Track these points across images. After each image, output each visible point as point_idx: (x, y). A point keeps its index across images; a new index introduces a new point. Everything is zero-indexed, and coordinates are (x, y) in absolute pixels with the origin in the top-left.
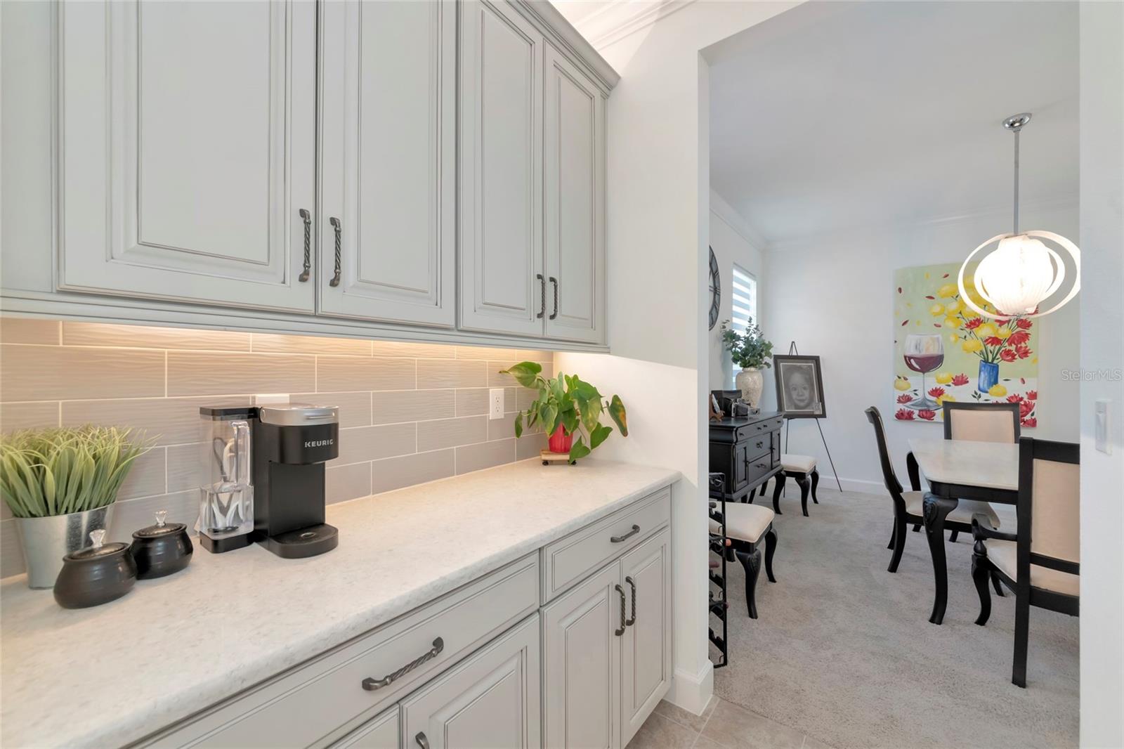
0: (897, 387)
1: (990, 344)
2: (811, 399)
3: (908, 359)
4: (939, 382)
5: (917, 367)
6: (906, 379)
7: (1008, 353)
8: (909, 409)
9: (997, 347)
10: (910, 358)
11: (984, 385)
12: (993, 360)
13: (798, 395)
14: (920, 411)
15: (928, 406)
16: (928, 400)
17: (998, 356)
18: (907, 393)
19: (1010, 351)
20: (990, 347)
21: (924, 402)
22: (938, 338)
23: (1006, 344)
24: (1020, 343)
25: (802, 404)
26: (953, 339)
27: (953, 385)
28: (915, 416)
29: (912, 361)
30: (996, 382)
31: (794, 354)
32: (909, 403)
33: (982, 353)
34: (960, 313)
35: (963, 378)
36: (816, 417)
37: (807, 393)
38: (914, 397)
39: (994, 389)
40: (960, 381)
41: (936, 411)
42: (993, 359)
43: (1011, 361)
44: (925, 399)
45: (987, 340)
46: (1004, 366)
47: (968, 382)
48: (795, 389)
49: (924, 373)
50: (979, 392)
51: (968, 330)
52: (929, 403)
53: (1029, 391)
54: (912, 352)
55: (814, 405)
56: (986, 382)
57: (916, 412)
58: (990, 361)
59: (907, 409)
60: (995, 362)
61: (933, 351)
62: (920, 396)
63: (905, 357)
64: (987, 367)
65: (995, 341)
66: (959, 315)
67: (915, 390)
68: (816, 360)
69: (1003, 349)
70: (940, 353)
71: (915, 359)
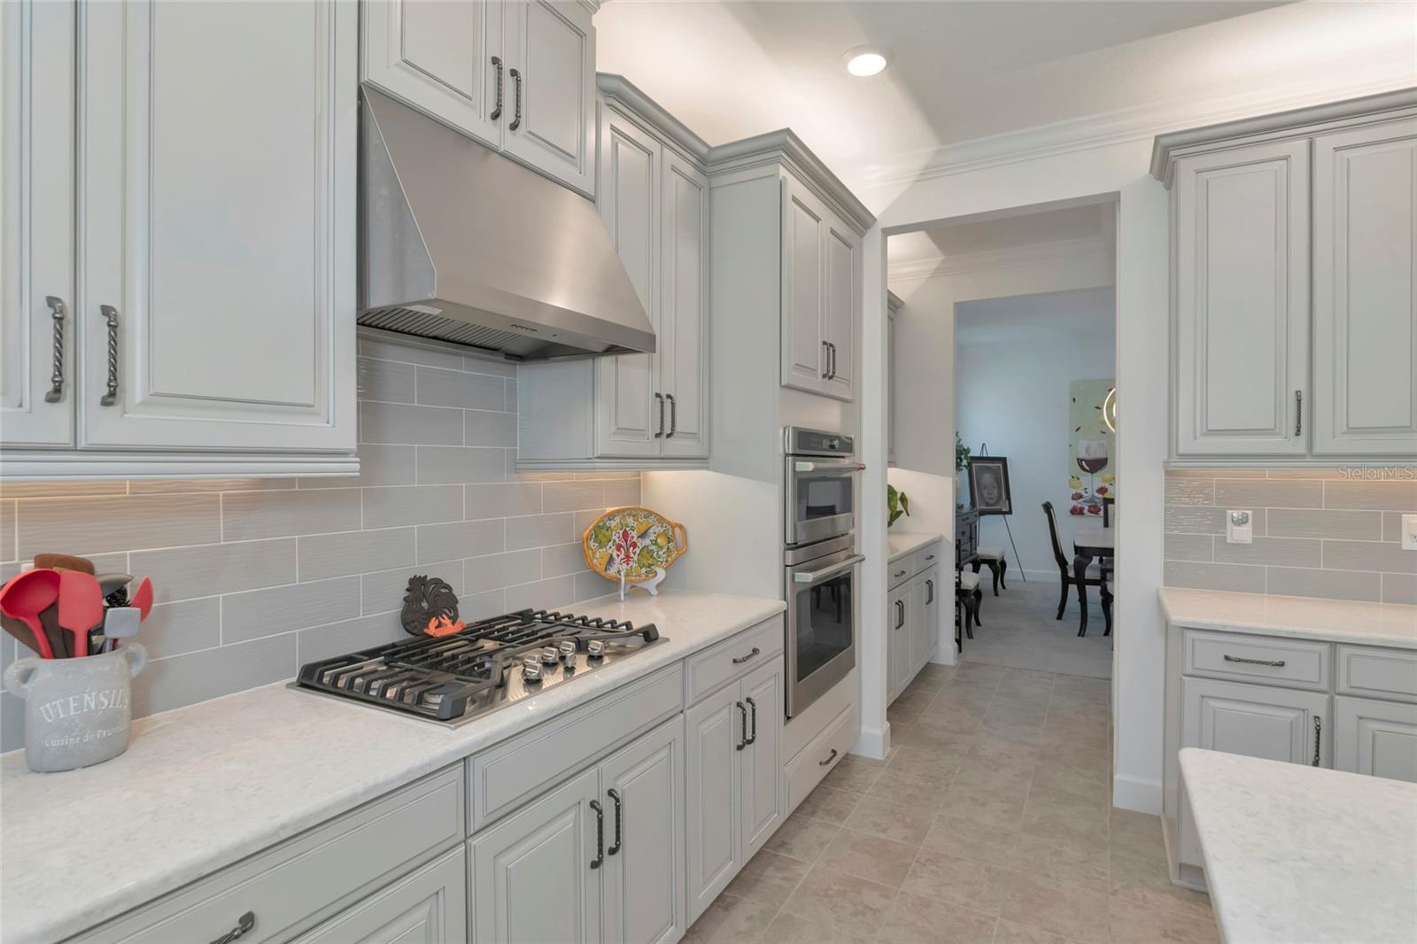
0: (1071, 486)
2: (1000, 495)
3: (1080, 461)
4: (1105, 481)
5: (1087, 468)
6: (1078, 479)
8: (1081, 506)
10: (1082, 460)
13: (989, 494)
14: (1089, 507)
15: (1094, 502)
16: (1096, 498)
18: (1079, 491)
21: (1092, 499)
22: (1103, 444)
25: (991, 502)
27: (1114, 484)
28: (1085, 511)
29: (1084, 463)
31: (985, 455)
32: (1081, 500)
36: (1004, 513)
37: (995, 492)
38: (1085, 495)
41: (1101, 508)
44: (1093, 496)
48: (985, 488)
49: (1092, 473)
52: (1096, 500)
54: (1083, 455)
55: (1002, 502)
57: (1087, 508)
59: (1079, 506)
61: (1099, 455)
62: (1090, 494)
63: (1078, 459)
67: (1086, 489)
68: (1003, 460)
70: (1105, 456)
71: (1085, 460)
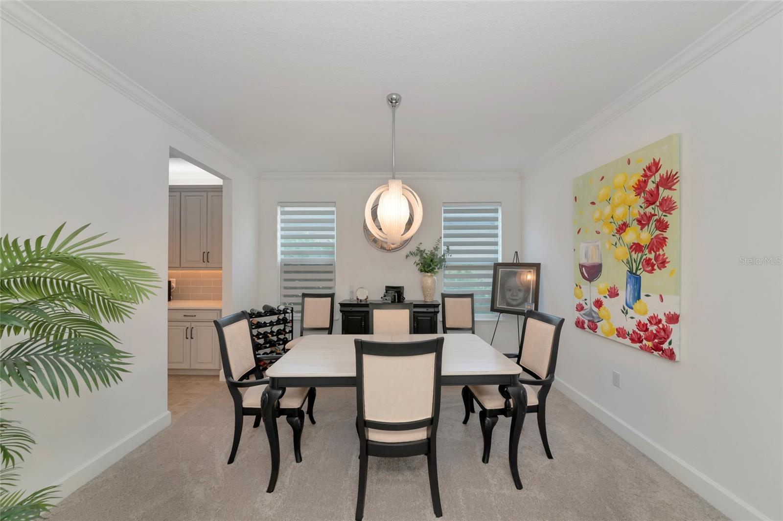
0: (576, 295)
1: (634, 252)
2: (525, 300)
3: (581, 267)
4: (600, 292)
5: (586, 275)
6: (580, 288)
7: (648, 262)
8: (583, 319)
9: (640, 255)
11: (630, 301)
12: (636, 271)
13: (512, 295)
14: (588, 321)
15: (593, 317)
16: (593, 311)
17: (641, 266)
18: (581, 302)
19: (650, 259)
20: (634, 256)
21: (591, 312)
22: (598, 246)
23: (647, 251)
24: (658, 250)
26: (607, 245)
27: (608, 297)
28: (586, 326)
29: (584, 269)
30: (639, 298)
32: (582, 312)
33: (628, 263)
34: (612, 217)
35: (615, 289)
37: (521, 294)
38: (585, 307)
39: (637, 305)
40: (613, 293)
41: (598, 324)
42: (637, 269)
43: (651, 272)
44: (591, 309)
45: (631, 247)
46: (645, 276)
47: (618, 295)
48: (510, 290)
49: (590, 282)
50: (626, 308)
51: (618, 235)
52: (594, 315)
53: (667, 313)
54: (584, 261)
55: (526, 304)
56: (631, 296)
57: (586, 322)
58: (634, 272)
59: (581, 318)
60: (638, 272)
61: (594, 260)
62: (589, 306)
63: (580, 265)
64: (632, 278)
65: (637, 247)
66: (611, 220)
67: (586, 300)
68: (537, 265)
69: (644, 257)
70: (600, 262)
71: (585, 267)
